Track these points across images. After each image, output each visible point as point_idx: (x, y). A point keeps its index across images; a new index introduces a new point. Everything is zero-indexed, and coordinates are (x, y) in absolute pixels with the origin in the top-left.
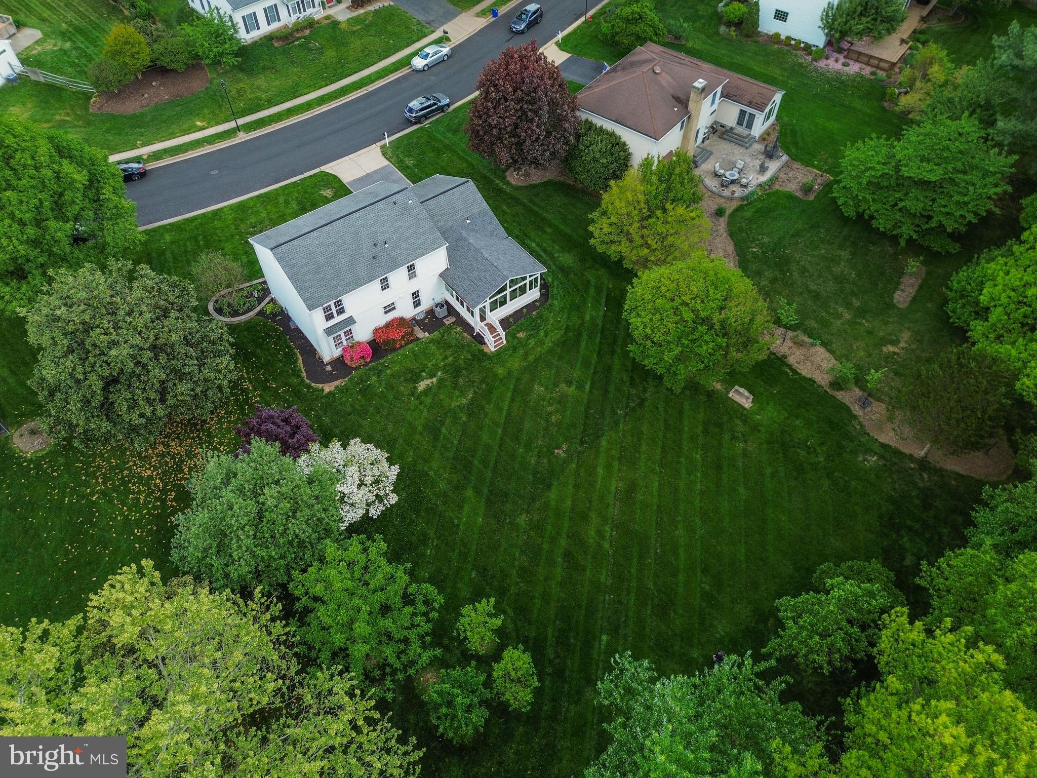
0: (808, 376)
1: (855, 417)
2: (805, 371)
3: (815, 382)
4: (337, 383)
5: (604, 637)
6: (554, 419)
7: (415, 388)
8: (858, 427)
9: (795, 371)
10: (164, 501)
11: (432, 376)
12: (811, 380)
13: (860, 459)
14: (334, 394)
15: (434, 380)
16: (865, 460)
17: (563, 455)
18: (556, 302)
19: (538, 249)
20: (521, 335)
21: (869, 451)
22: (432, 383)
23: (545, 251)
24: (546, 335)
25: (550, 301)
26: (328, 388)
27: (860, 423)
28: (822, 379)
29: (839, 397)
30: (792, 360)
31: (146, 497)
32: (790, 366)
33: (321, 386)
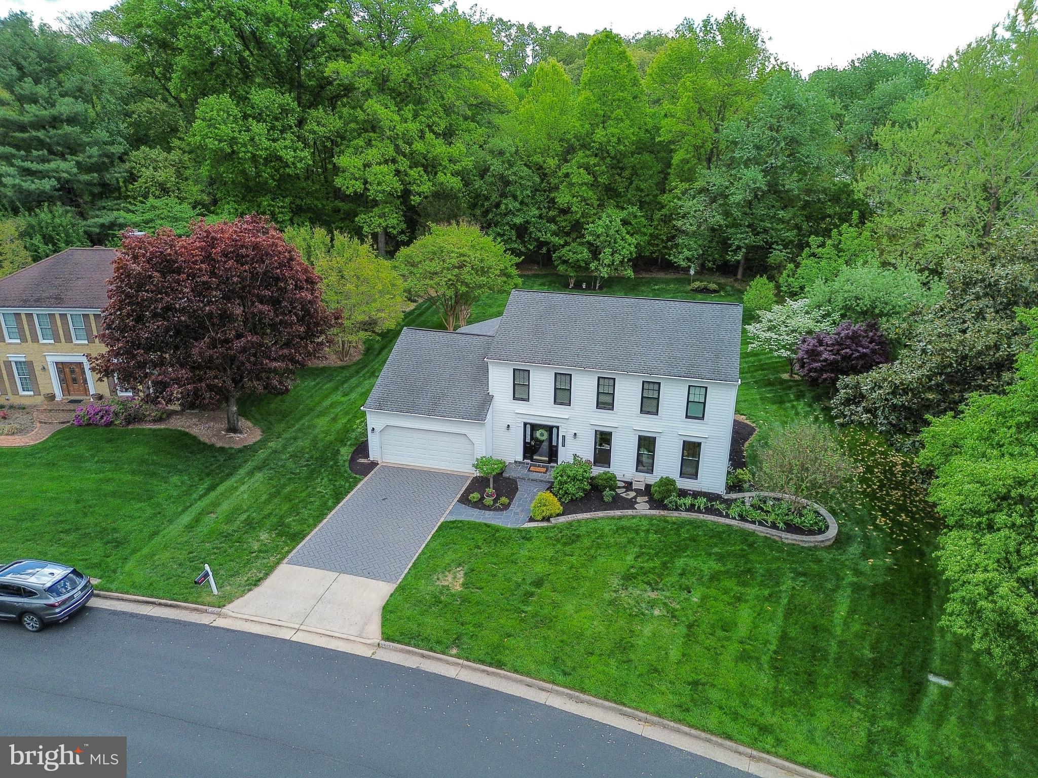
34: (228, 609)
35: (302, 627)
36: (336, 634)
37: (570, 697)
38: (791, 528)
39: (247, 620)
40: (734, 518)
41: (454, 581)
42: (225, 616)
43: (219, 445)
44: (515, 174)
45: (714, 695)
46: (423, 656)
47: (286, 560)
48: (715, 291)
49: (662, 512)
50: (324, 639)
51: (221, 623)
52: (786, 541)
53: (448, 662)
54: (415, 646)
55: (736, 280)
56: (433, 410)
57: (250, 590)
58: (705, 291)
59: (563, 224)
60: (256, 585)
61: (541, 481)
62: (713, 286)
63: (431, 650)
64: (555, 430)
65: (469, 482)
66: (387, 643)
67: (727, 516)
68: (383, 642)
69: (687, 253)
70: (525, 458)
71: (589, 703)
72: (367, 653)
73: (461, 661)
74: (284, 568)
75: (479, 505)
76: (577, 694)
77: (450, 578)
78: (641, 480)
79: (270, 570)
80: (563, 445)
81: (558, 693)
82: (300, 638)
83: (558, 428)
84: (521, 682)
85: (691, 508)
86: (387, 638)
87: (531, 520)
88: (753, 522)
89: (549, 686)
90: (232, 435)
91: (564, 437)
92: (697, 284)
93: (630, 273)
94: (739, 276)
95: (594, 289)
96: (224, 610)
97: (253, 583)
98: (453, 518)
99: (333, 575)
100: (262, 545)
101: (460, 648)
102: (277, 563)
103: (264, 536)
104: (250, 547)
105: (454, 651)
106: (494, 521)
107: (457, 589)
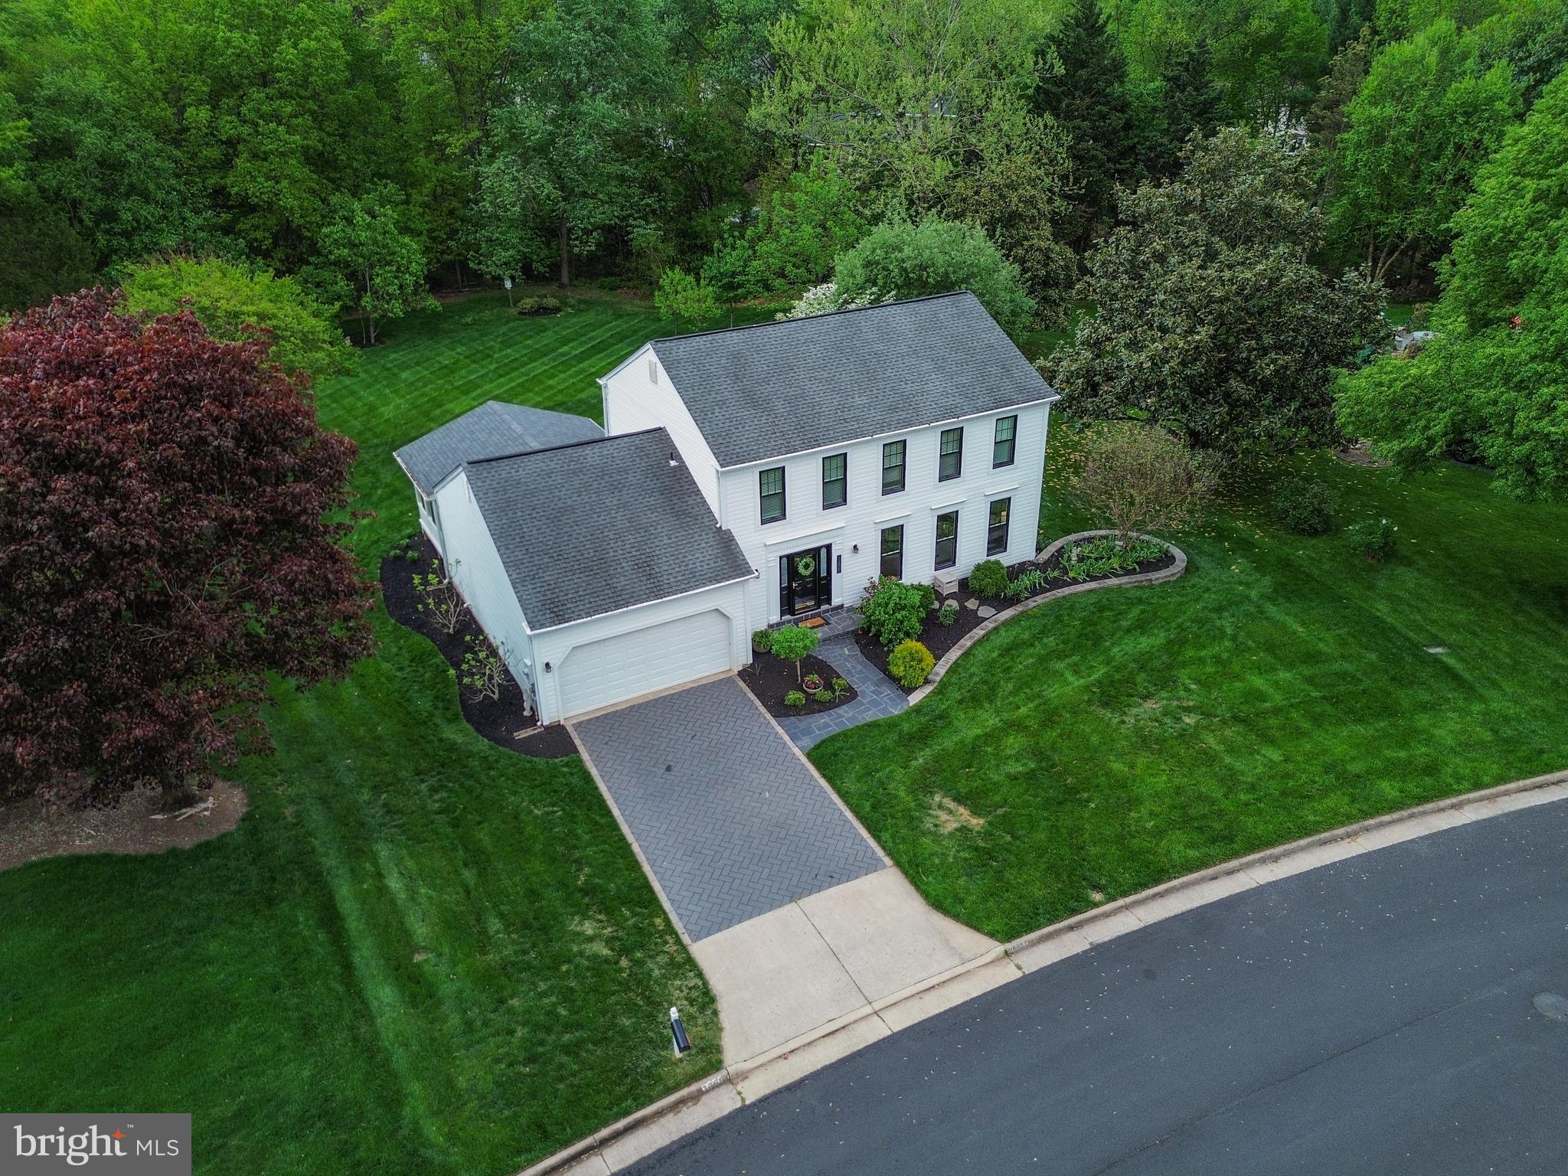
34: (732, 1062)
35: (877, 1006)
36: (934, 981)
37: (1263, 861)
38: (1146, 566)
39: (784, 1057)
40: (1085, 581)
41: (955, 817)
42: (744, 1076)
43: (187, 843)
44: (131, 147)
45: (1355, 768)
46: (1071, 928)
47: (686, 939)
48: (557, 310)
49: (1019, 608)
51: (755, 1089)
52: (1156, 582)
53: (1107, 915)
54: (1051, 922)
55: (562, 286)
56: (656, 588)
57: (715, 1013)
58: (542, 311)
59: (259, 235)
60: (713, 1000)
61: (837, 636)
62: (551, 302)
63: (1074, 912)
64: (823, 552)
65: (742, 684)
66: (1016, 943)
67: (1075, 581)
68: (1008, 946)
69: (506, 255)
70: (782, 614)
71: (1286, 854)
72: (1008, 974)
73: (1121, 902)
74: (703, 951)
75: (813, 707)
76: (1268, 852)
77: (944, 815)
78: (949, 578)
79: (695, 966)
80: (839, 571)
81: (1249, 865)
82: (899, 1021)
83: (829, 547)
84: (1203, 880)
85: (1034, 592)
87: (909, 690)
88: (1106, 577)
89: (1233, 864)
90: (190, 811)
91: (839, 557)
92: (528, 303)
93: (432, 302)
94: (565, 279)
95: (369, 344)
96: (730, 1071)
97: (705, 1000)
98: (809, 742)
99: (790, 911)
100: (609, 941)
101: (1097, 888)
102: (684, 948)
103: (588, 928)
104: (596, 956)
105: (1097, 897)
106: (869, 717)
107: (977, 823)
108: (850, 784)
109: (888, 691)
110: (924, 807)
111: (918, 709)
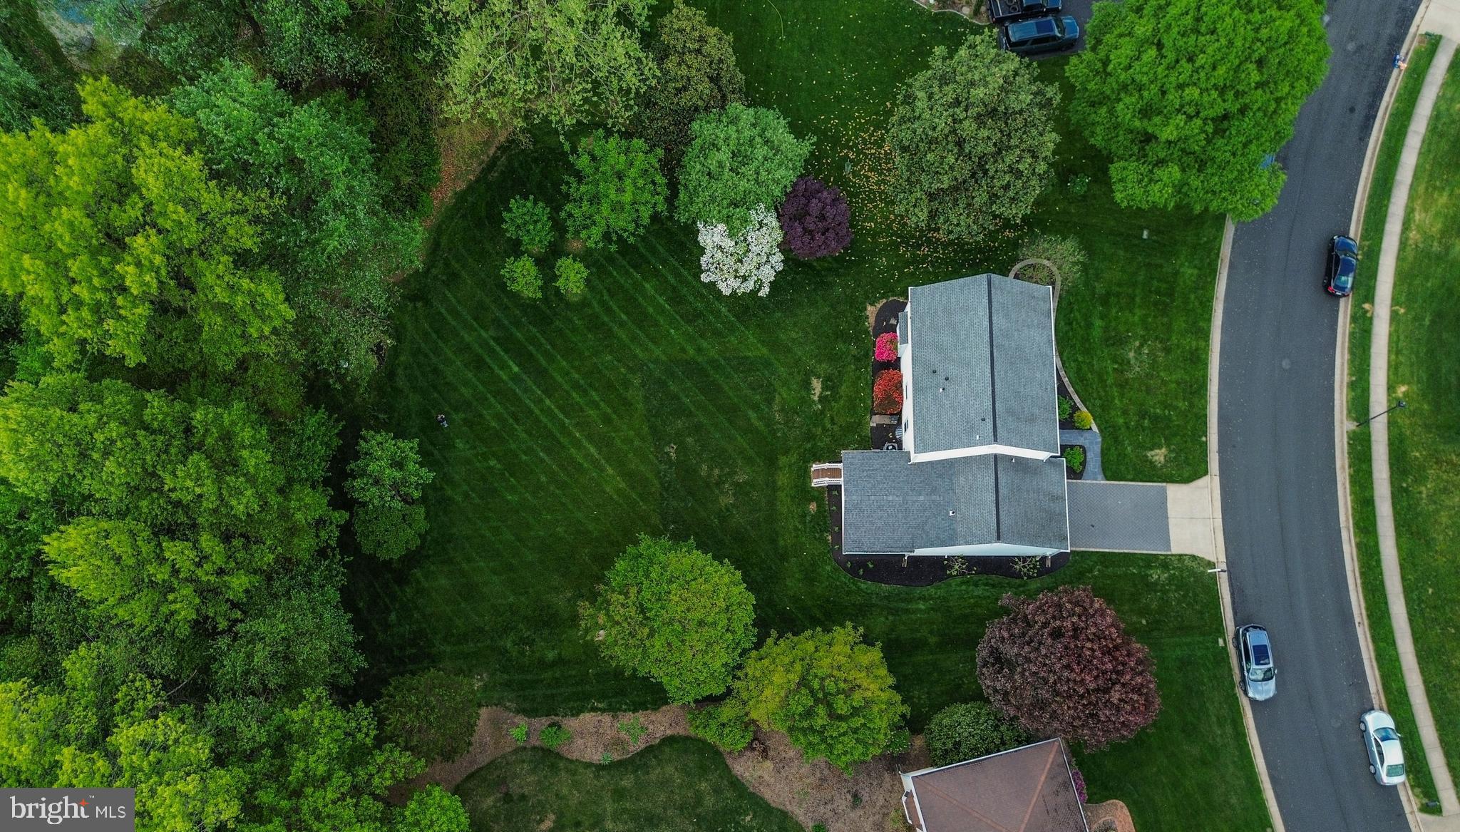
0: (581, 716)
1: (518, 712)
2: (588, 719)
3: (573, 715)
4: (872, 320)
5: (516, 369)
6: (704, 467)
7: (818, 378)
8: (508, 704)
9: (594, 709)
10: (850, 148)
11: (822, 399)
12: (578, 715)
13: (484, 675)
14: (861, 311)
15: (816, 398)
16: (482, 677)
17: (667, 449)
18: (828, 568)
19: (912, 606)
20: (813, 507)
21: (485, 688)
22: (814, 394)
23: (907, 611)
24: (796, 529)
25: (834, 563)
26: (871, 311)
27: (507, 708)
28: (572, 724)
29: (544, 720)
30: (607, 718)
31: (864, 139)
32: (603, 711)
33: (879, 306)
34: (1213, 559)
35: (1211, 518)
36: (1210, 500)
37: (1211, 383)
39: (1216, 546)
41: (1159, 455)
42: (1217, 558)
46: (1210, 455)
47: (1170, 554)
50: (1215, 503)
51: (1223, 558)
53: (1211, 442)
57: (1196, 557)
63: (1206, 447)
66: (1209, 471)
68: (1209, 474)
71: (1211, 376)
72: (1217, 480)
73: (1209, 434)
74: (1176, 549)
76: (1208, 379)
77: (1157, 458)
79: (1181, 555)
82: (1219, 515)
86: (1206, 473)
87: (1090, 428)
96: (1215, 561)
97: (1194, 557)
98: (1100, 476)
99: (1172, 522)
100: (1163, 573)
101: (1200, 437)
102: (1172, 555)
103: (1156, 577)
104: (1166, 579)
105: (1204, 439)
106: (1097, 448)
107: (1164, 450)
108: (1129, 477)
109: (1086, 434)
110: (1151, 462)
111: (1101, 431)
